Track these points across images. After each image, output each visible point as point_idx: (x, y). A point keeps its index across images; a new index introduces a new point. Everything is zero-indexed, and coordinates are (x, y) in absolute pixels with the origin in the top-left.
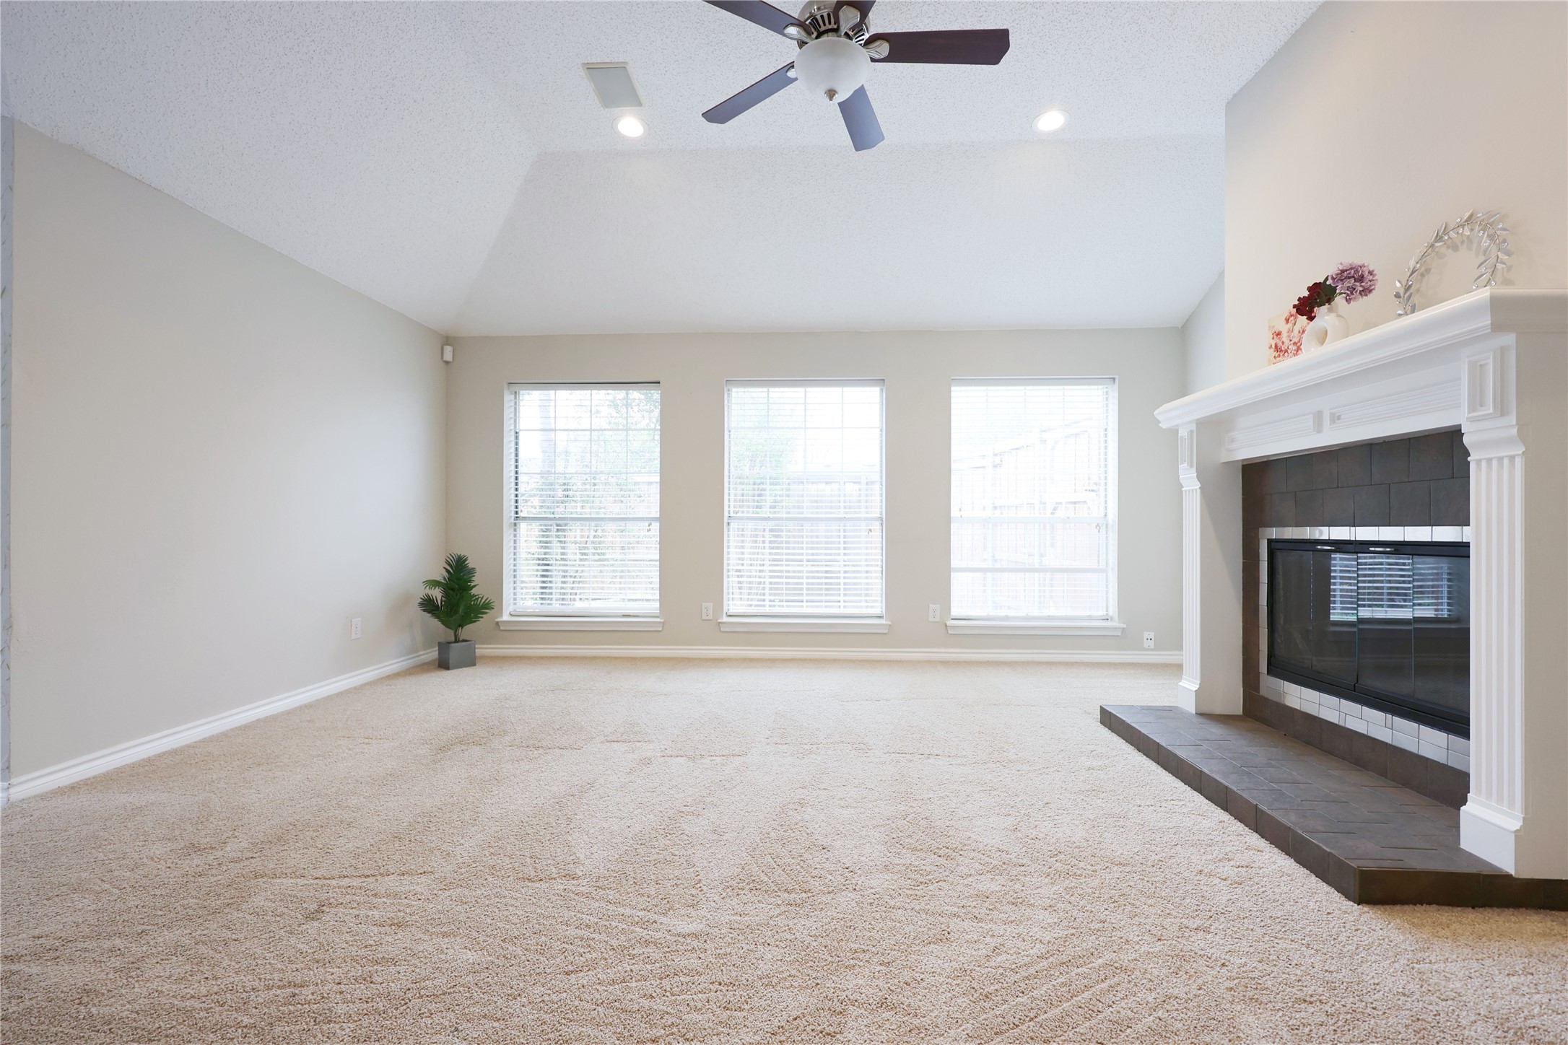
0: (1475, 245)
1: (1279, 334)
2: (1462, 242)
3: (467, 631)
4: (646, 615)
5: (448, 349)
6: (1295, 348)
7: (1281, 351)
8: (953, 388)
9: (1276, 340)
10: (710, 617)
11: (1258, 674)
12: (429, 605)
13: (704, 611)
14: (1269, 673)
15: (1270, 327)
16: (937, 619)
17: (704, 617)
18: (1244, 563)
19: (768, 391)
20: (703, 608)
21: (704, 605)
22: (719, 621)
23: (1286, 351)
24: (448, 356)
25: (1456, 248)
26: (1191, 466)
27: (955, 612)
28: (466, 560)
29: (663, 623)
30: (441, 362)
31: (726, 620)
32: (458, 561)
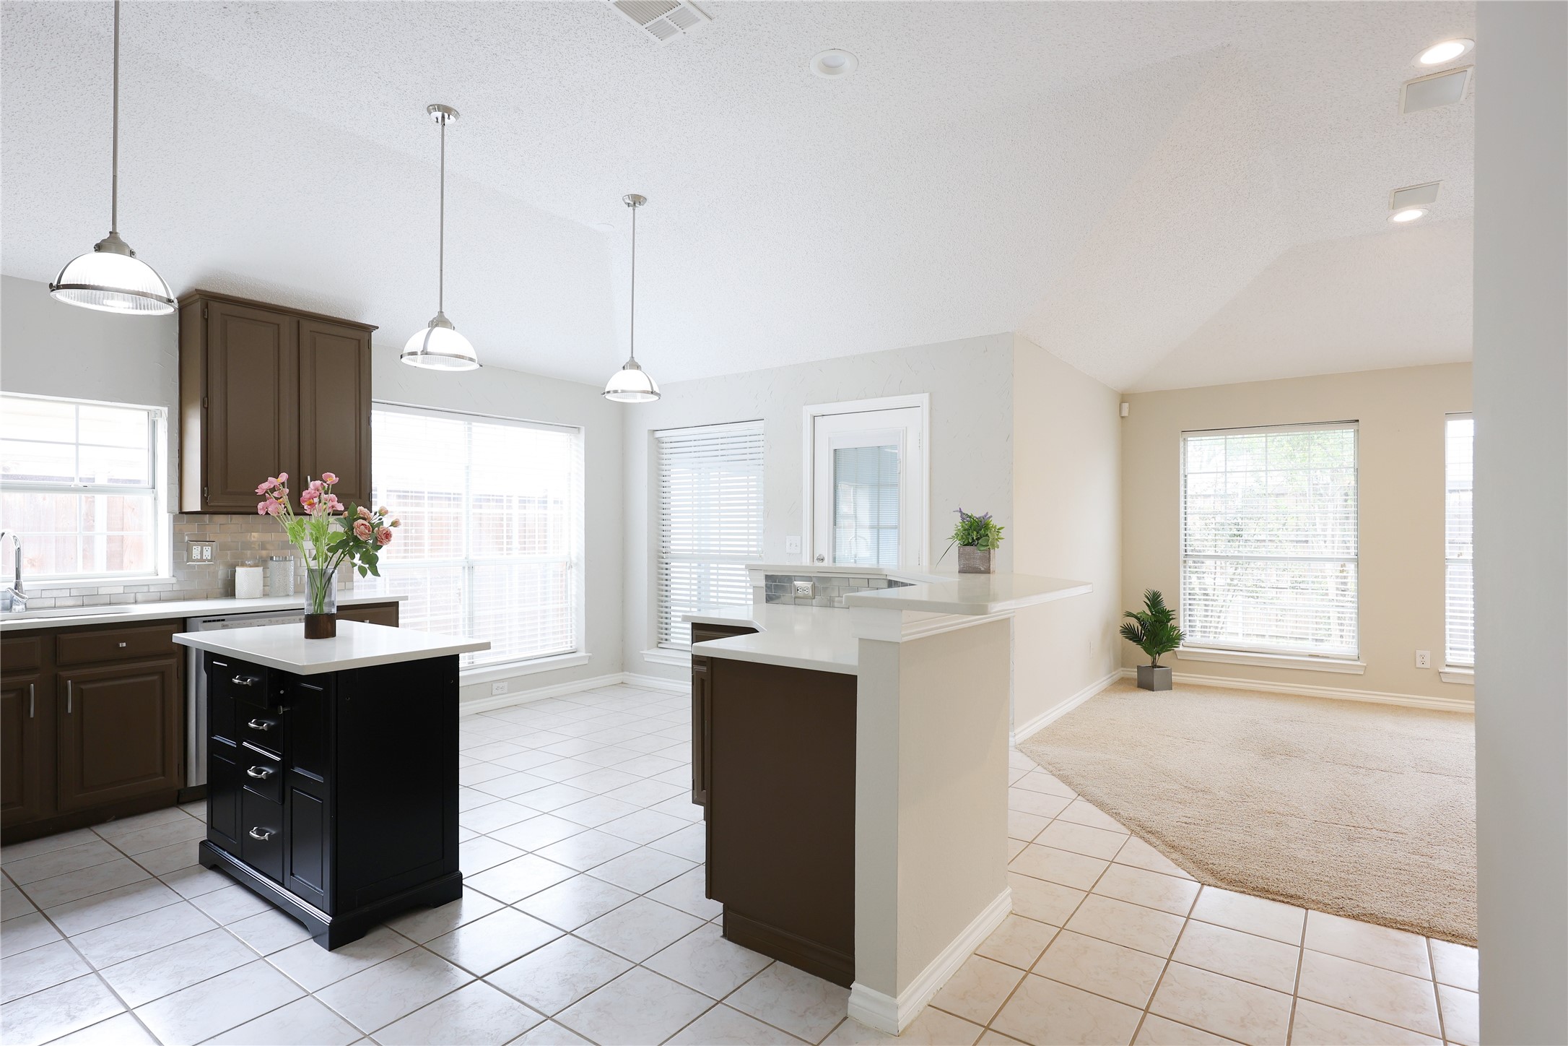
3: (1163, 658)
4: (1340, 657)
5: (1126, 406)
10: (1427, 665)
12: (1129, 633)
13: (1419, 659)
17: (1419, 665)
20: (1418, 655)
21: (1419, 652)
22: (1440, 670)
24: (1125, 413)
28: (1160, 595)
29: (1365, 667)
30: (1119, 418)
31: (1447, 670)
32: (1154, 596)
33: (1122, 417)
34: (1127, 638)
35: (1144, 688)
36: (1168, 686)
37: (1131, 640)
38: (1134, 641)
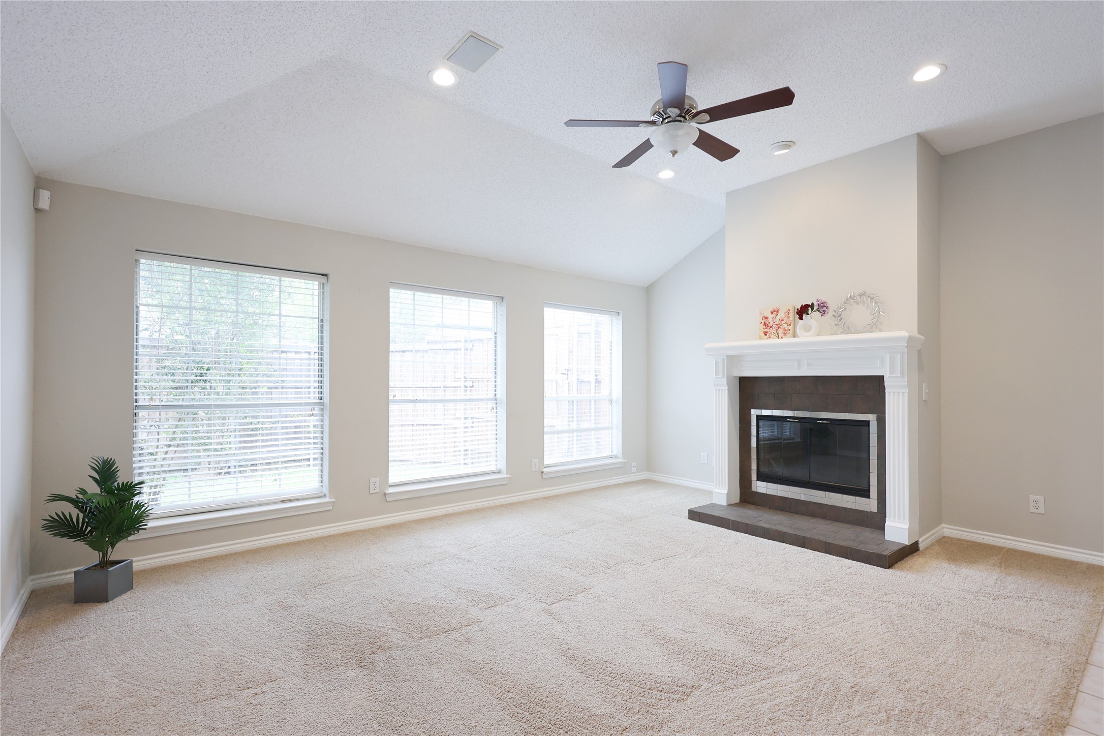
0: (866, 305)
1: (766, 318)
2: (861, 302)
3: (119, 551)
4: (309, 496)
6: (777, 326)
7: (768, 326)
8: (545, 309)
9: (765, 320)
10: (377, 490)
11: (751, 481)
12: (59, 525)
13: (372, 486)
14: (758, 480)
15: (760, 313)
16: (537, 469)
17: (372, 491)
18: (740, 426)
19: (414, 294)
20: (371, 483)
21: (372, 480)
22: (386, 492)
23: (771, 327)
24: (44, 205)
25: (857, 303)
26: (724, 377)
27: (546, 462)
28: (114, 463)
29: (334, 502)
30: (33, 209)
31: (391, 490)
32: (104, 467)
33: (37, 210)
34: (56, 535)
35: (82, 602)
36: (128, 586)
37: (63, 536)
38: (71, 537)
